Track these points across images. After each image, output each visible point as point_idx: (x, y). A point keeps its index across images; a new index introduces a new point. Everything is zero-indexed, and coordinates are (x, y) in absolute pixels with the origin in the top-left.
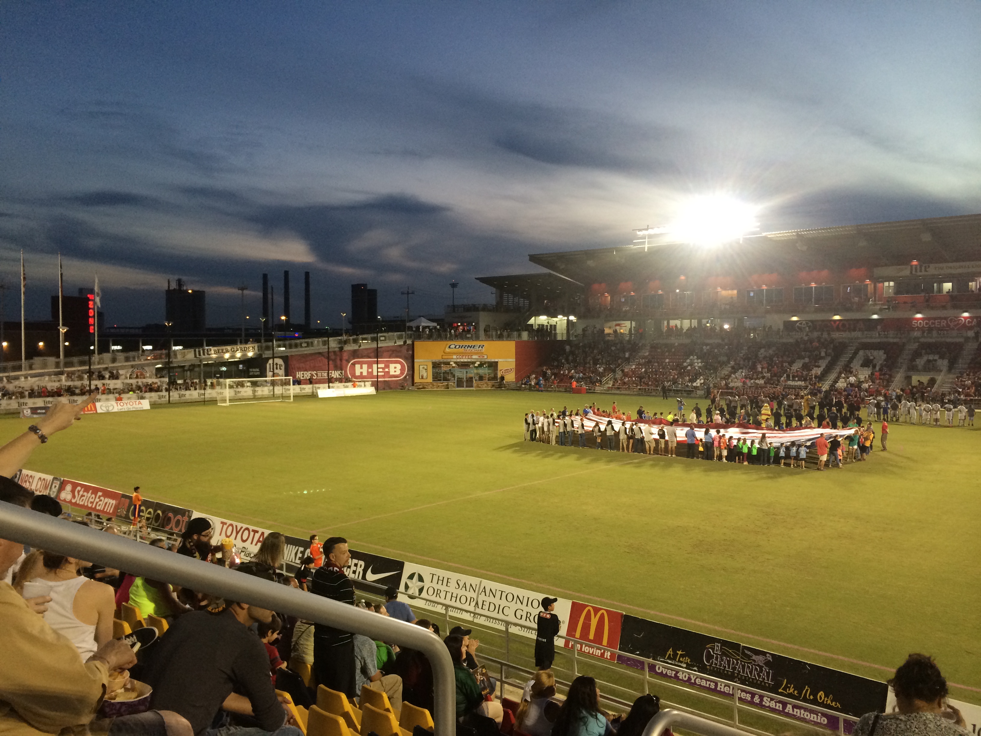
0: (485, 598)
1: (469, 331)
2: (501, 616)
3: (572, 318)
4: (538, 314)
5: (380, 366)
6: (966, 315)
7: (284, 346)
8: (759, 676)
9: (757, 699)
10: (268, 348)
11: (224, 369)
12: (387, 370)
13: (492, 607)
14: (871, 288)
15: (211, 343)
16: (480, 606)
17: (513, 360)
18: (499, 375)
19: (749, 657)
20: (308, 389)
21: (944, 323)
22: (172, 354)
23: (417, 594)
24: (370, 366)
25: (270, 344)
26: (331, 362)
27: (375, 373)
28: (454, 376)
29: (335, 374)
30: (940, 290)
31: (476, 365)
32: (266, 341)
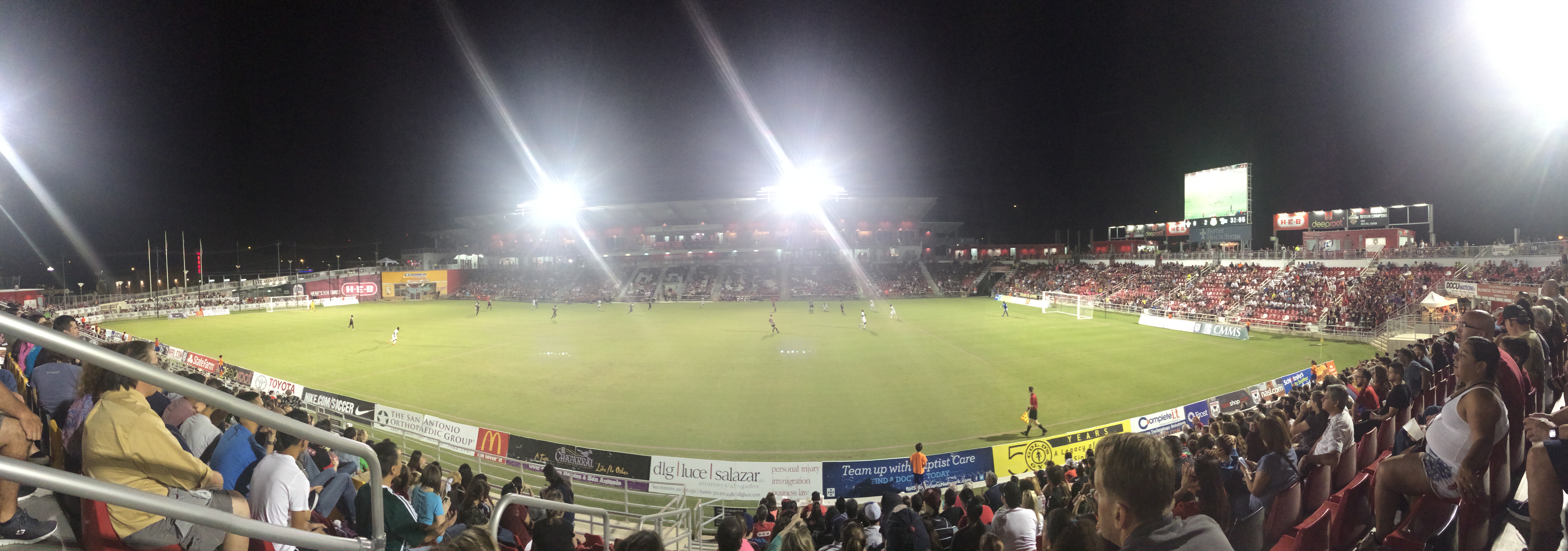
0: (427, 426)
1: (417, 265)
2: (436, 437)
3: (481, 256)
4: (460, 253)
5: (361, 287)
6: (690, 252)
7: (303, 277)
8: (585, 463)
9: (584, 478)
10: (293, 279)
11: (269, 291)
12: (365, 289)
13: (431, 432)
14: (644, 238)
15: (262, 277)
16: (424, 430)
17: (446, 282)
18: (437, 291)
19: (579, 453)
20: (317, 301)
21: (680, 257)
22: (241, 284)
23: (385, 423)
24: (355, 287)
25: (295, 276)
26: (331, 285)
27: (358, 292)
28: (409, 293)
29: (334, 292)
30: (678, 239)
31: (422, 285)
32: (292, 274)
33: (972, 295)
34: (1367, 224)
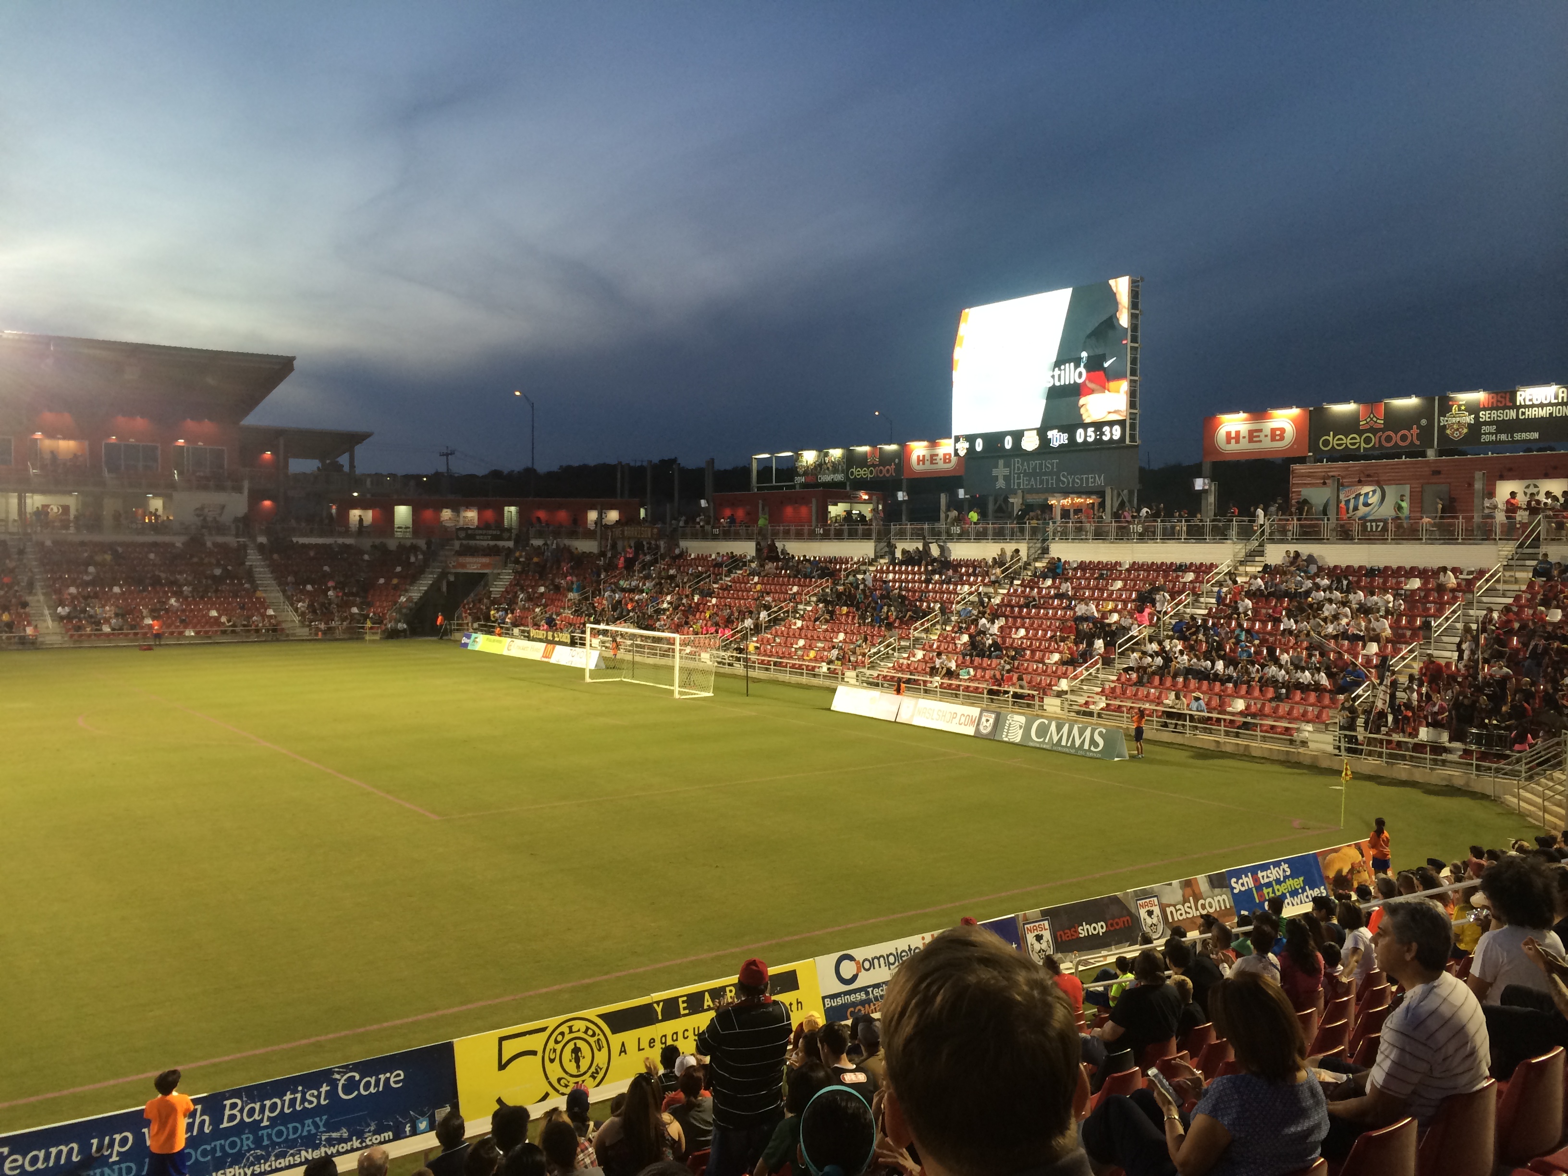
33: (392, 635)
34: (1503, 437)
